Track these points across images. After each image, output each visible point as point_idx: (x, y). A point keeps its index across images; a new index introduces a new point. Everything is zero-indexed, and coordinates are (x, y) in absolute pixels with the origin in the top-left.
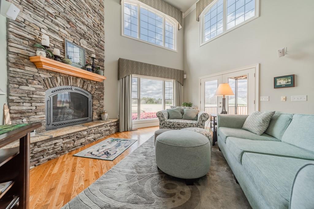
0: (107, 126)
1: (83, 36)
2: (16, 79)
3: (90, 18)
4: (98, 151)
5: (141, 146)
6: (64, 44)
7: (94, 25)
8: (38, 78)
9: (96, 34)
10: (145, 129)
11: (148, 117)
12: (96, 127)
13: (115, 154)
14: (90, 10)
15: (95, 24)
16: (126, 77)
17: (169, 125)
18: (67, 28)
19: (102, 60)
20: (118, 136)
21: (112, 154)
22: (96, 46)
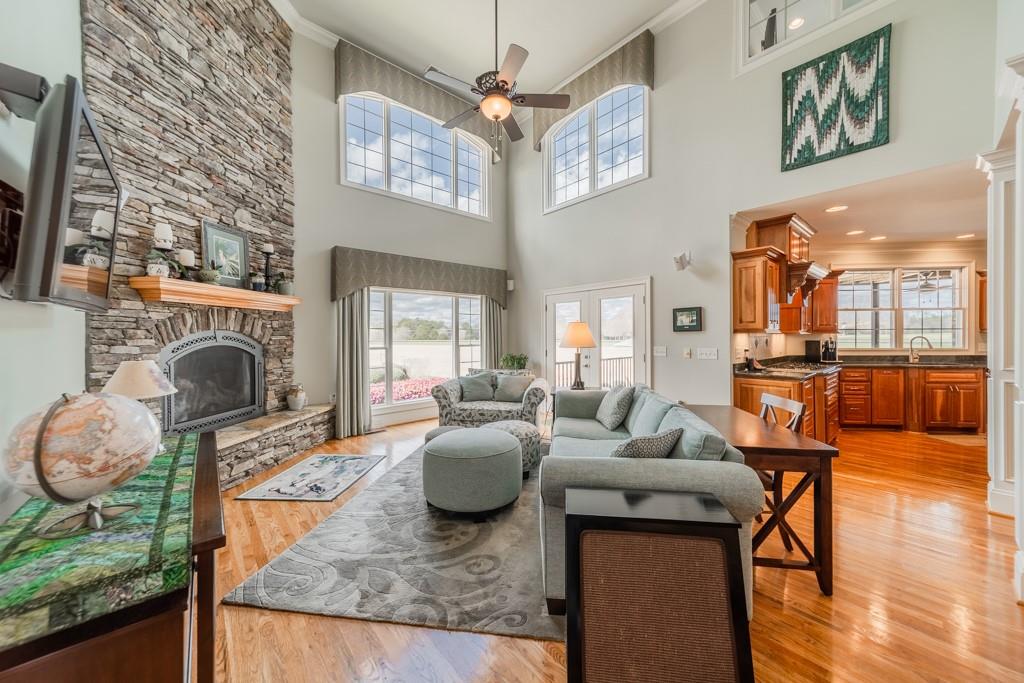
0: (305, 424)
1: (241, 200)
2: (104, 332)
3: (258, 149)
4: (293, 485)
5: (395, 468)
6: (200, 231)
7: (267, 165)
8: (146, 324)
9: (274, 187)
10: (407, 426)
11: (416, 393)
12: (279, 430)
13: (335, 488)
14: (256, 131)
15: (269, 164)
16: (353, 294)
17: (461, 417)
18: (205, 190)
19: (286, 252)
20: (335, 449)
21: (327, 488)
22: (274, 219)
